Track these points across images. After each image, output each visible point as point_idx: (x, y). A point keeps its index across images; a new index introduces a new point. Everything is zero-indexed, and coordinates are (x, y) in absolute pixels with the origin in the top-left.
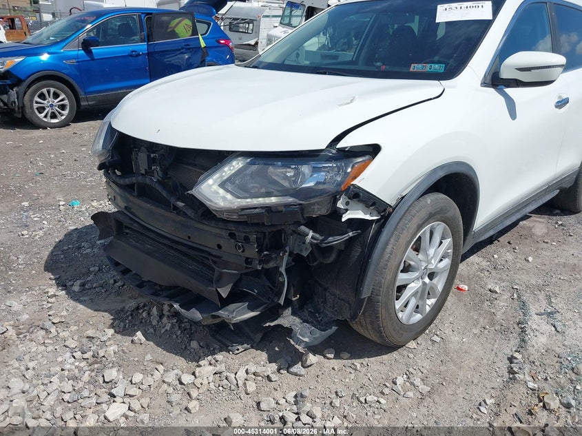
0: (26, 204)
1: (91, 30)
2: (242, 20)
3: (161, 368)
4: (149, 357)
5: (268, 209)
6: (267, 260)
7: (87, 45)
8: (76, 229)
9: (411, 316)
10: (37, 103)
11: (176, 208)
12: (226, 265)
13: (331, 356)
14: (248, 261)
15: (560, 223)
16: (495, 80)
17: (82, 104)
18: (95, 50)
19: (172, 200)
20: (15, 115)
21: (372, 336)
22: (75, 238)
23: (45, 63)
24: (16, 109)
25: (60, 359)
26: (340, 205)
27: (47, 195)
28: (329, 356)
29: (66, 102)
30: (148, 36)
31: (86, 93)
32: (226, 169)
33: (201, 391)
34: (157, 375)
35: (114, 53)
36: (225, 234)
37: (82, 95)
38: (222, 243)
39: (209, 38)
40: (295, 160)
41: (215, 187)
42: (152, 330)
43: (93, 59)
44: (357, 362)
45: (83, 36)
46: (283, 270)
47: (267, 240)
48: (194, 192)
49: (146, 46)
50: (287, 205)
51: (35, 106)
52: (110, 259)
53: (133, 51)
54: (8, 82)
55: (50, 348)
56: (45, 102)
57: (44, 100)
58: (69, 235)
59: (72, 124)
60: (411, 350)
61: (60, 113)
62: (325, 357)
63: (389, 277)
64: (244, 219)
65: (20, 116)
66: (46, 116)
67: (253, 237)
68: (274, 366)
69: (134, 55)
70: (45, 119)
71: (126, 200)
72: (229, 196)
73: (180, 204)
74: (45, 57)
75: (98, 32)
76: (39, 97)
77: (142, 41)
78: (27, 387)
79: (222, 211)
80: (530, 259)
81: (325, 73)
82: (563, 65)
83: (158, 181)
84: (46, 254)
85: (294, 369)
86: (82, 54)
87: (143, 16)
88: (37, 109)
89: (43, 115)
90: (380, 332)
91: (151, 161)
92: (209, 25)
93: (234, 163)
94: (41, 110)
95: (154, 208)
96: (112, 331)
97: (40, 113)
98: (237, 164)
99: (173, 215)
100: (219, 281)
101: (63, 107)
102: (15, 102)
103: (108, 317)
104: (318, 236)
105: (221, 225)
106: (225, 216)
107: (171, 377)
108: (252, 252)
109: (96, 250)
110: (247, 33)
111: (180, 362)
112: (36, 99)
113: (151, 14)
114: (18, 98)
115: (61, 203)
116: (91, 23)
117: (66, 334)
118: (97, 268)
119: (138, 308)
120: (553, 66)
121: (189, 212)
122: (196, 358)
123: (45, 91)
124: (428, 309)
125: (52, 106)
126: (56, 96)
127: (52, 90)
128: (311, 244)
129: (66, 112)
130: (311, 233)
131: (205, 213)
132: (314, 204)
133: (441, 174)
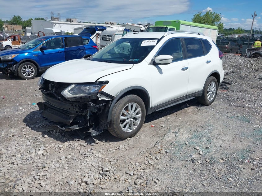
0: (17, 104)
1: (45, 43)
2: (107, 36)
3: (54, 144)
4: (51, 141)
5: (81, 97)
6: (82, 112)
7: (42, 49)
8: (33, 111)
9: (127, 130)
10: (23, 70)
11: (59, 99)
12: (72, 114)
13: (104, 141)
14: (77, 112)
15: (198, 108)
16: (154, 63)
17: (40, 70)
18: (45, 51)
19: (57, 96)
20: (15, 75)
21: (115, 135)
22: (33, 114)
23: (26, 56)
24: (15, 72)
25: (26, 142)
26: (98, 96)
27: (25, 101)
28: (103, 141)
29: (34, 70)
30: (65, 45)
31: (41, 67)
32: (70, 87)
33: (64, 149)
34: (53, 145)
35: (53, 51)
36: (70, 105)
37: (39, 67)
38: (70, 108)
39: (89, 45)
40: (88, 85)
41: (67, 92)
42: (53, 136)
43: (44, 54)
44: (111, 143)
45: (41, 46)
46: (88, 116)
47: (82, 107)
48: (62, 93)
49: (64, 49)
50: (86, 96)
51: (22, 71)
52: (42, 116)
53: (59, 51)
54: (13, 63)
55: (23, 140)
56: (26, 70)
57: (26, 69)
58: (31, 113)
59: (36, 78)
60: (128, 140)
61: (31, 74)
62: (102, 142)
63: (116, 116)
64: (75, 100)
65: (16, 75)
66: (26, 75)
67: (77, 105)
68: (86, 143)
69: (59, 52)
70: (25, 76)
71: (47, 98)
72: (71, 95)
73: (59, 97)
74: (26, 54)
75: (47, 44)
76: (24, 68)
77: (63, 47)
78: (16, 147)
79: (69, 98)
80: (180, 118)
81: (106, 62)
82: (172, 59)
83: (54, 92)
84: (23, 118)
85: (92, 144)
86: (40, 53)
87: (63, 38)
88: (23, 72)
89: (25, 74)
90: (116, 133)
91: (53, 86)
92: (89, 40)
93: (72, 86)
94: (24, 73)
95: (53, 99)
96: (42, 136)
97: (24, 74)
98: (73, 86)
99: (58, 101)
100: (70, 119)
101: (32, 72)
102: (14, 70)
103: (41, 133)
104: (94, 104)
105: (69, 102)
106: (69, 100)
107: (57, 146)
108: (77, 109)
109: (39, 117)
110: (109, 41)
111: (60, 142)
112: (23, 69)
113: (66, 37)
114: (16, 69)
115: (29, 104)
116: (45, 41)
117: (28, 137)
118: (39, 122)
119: (50, 131)
120: (168, 59)
121: (61, 100)
122: (64, 142)
123: (26, 66)
124: (134, 129)
125: (28, 71)
126: (30, 68)
127: (29, 66)
128: (92, 106)
129: (33, 74)
130: (92, 104)
131: (65, 99)
132: (92, 96)
133: (131, 89)
